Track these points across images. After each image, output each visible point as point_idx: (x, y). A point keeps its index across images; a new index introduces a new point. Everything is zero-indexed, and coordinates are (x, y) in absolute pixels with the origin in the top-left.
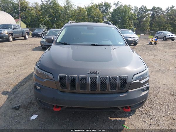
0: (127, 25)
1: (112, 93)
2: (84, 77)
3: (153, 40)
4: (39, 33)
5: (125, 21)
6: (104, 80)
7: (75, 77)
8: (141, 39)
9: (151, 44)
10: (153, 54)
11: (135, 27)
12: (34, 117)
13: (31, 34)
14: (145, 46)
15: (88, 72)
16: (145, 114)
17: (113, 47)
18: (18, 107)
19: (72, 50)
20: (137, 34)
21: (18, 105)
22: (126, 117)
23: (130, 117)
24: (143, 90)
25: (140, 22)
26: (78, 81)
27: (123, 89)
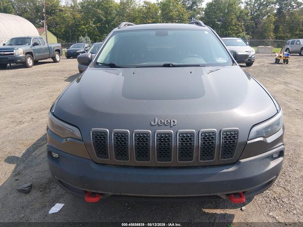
0: (233, 30)
1: (204, 167)
2: (143, 134)
3: (282, 55)
4: (78, 52)
5: (229, 23)
6: (187, 139)
7: (126, 133)
8: (260, 55)
9: (278, 63)
10: (283, 81)
11: (247, 34)
12: (57, 208)
13: (64, 53)
14: (267, 66)
15: (152, 123)
16: (273, 202)
17: (207, 69)
18: (27, 189)
19: (123, 78)
20: (251, 45)
21: (29, 184)
22: (235, 207)
23: (243, 208)
24: (272, 158)
25: (256, 24)
26: (132, 142)
27: (228, 158)
